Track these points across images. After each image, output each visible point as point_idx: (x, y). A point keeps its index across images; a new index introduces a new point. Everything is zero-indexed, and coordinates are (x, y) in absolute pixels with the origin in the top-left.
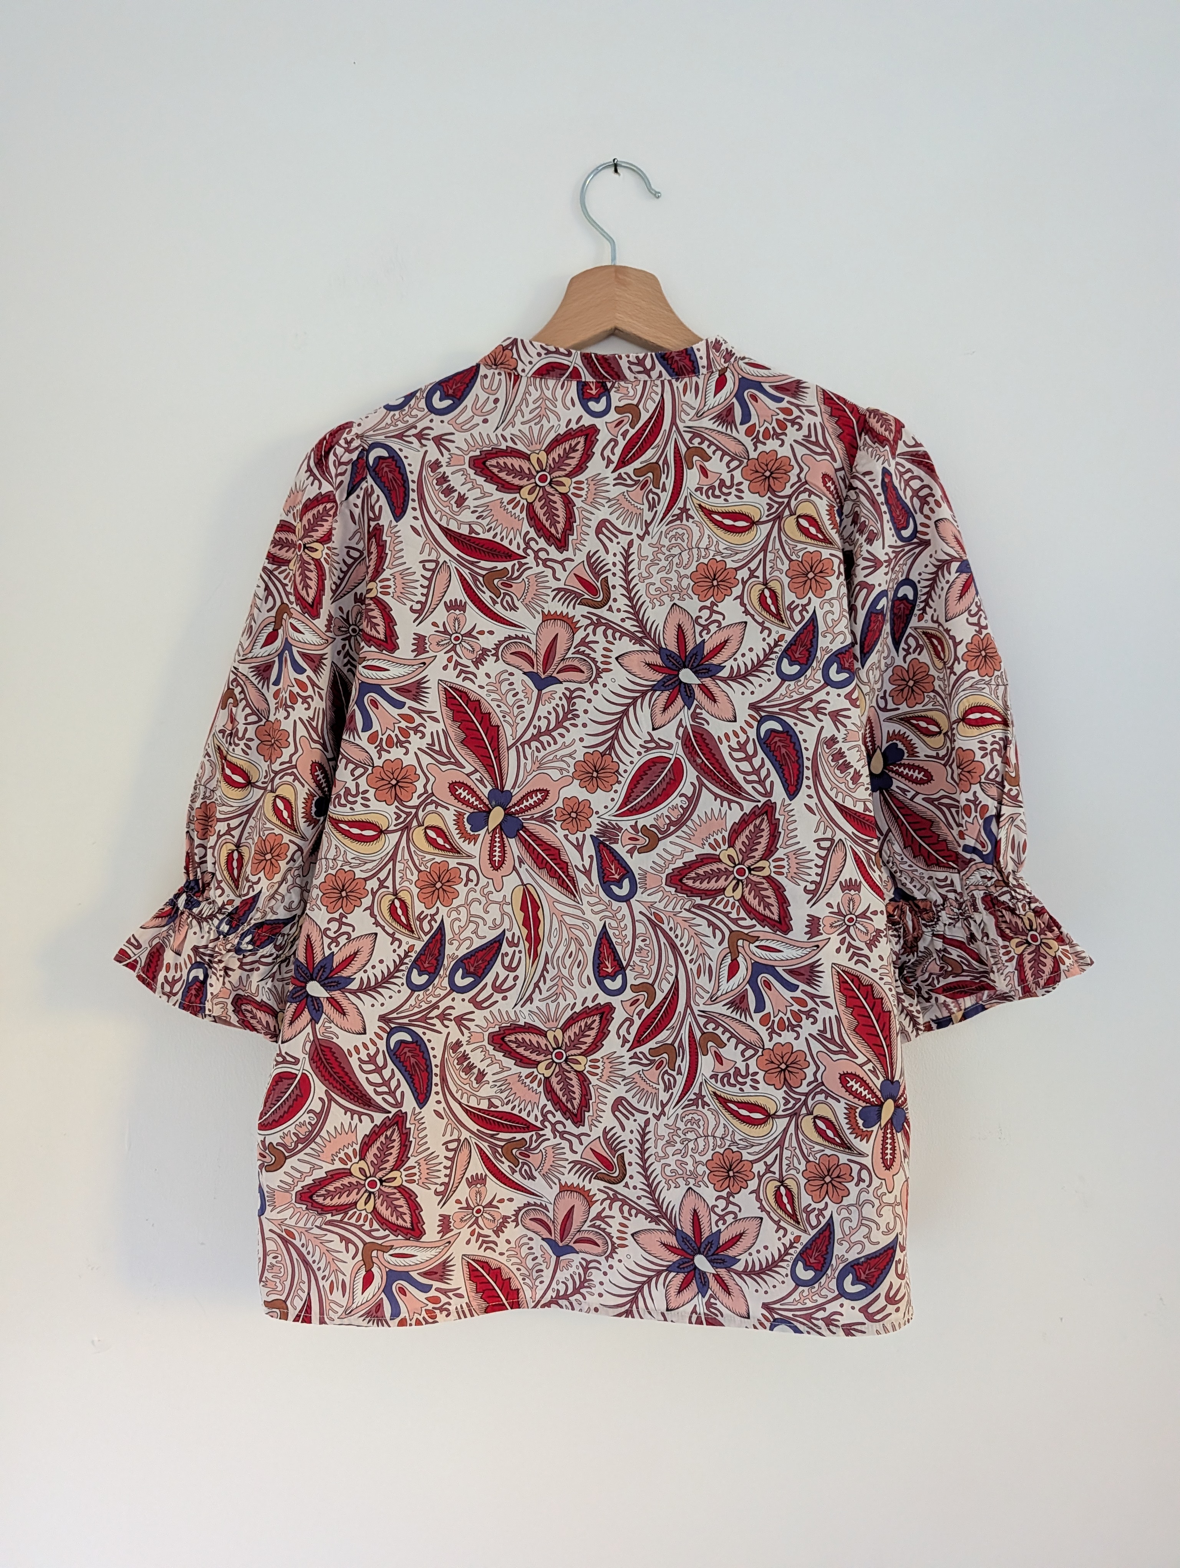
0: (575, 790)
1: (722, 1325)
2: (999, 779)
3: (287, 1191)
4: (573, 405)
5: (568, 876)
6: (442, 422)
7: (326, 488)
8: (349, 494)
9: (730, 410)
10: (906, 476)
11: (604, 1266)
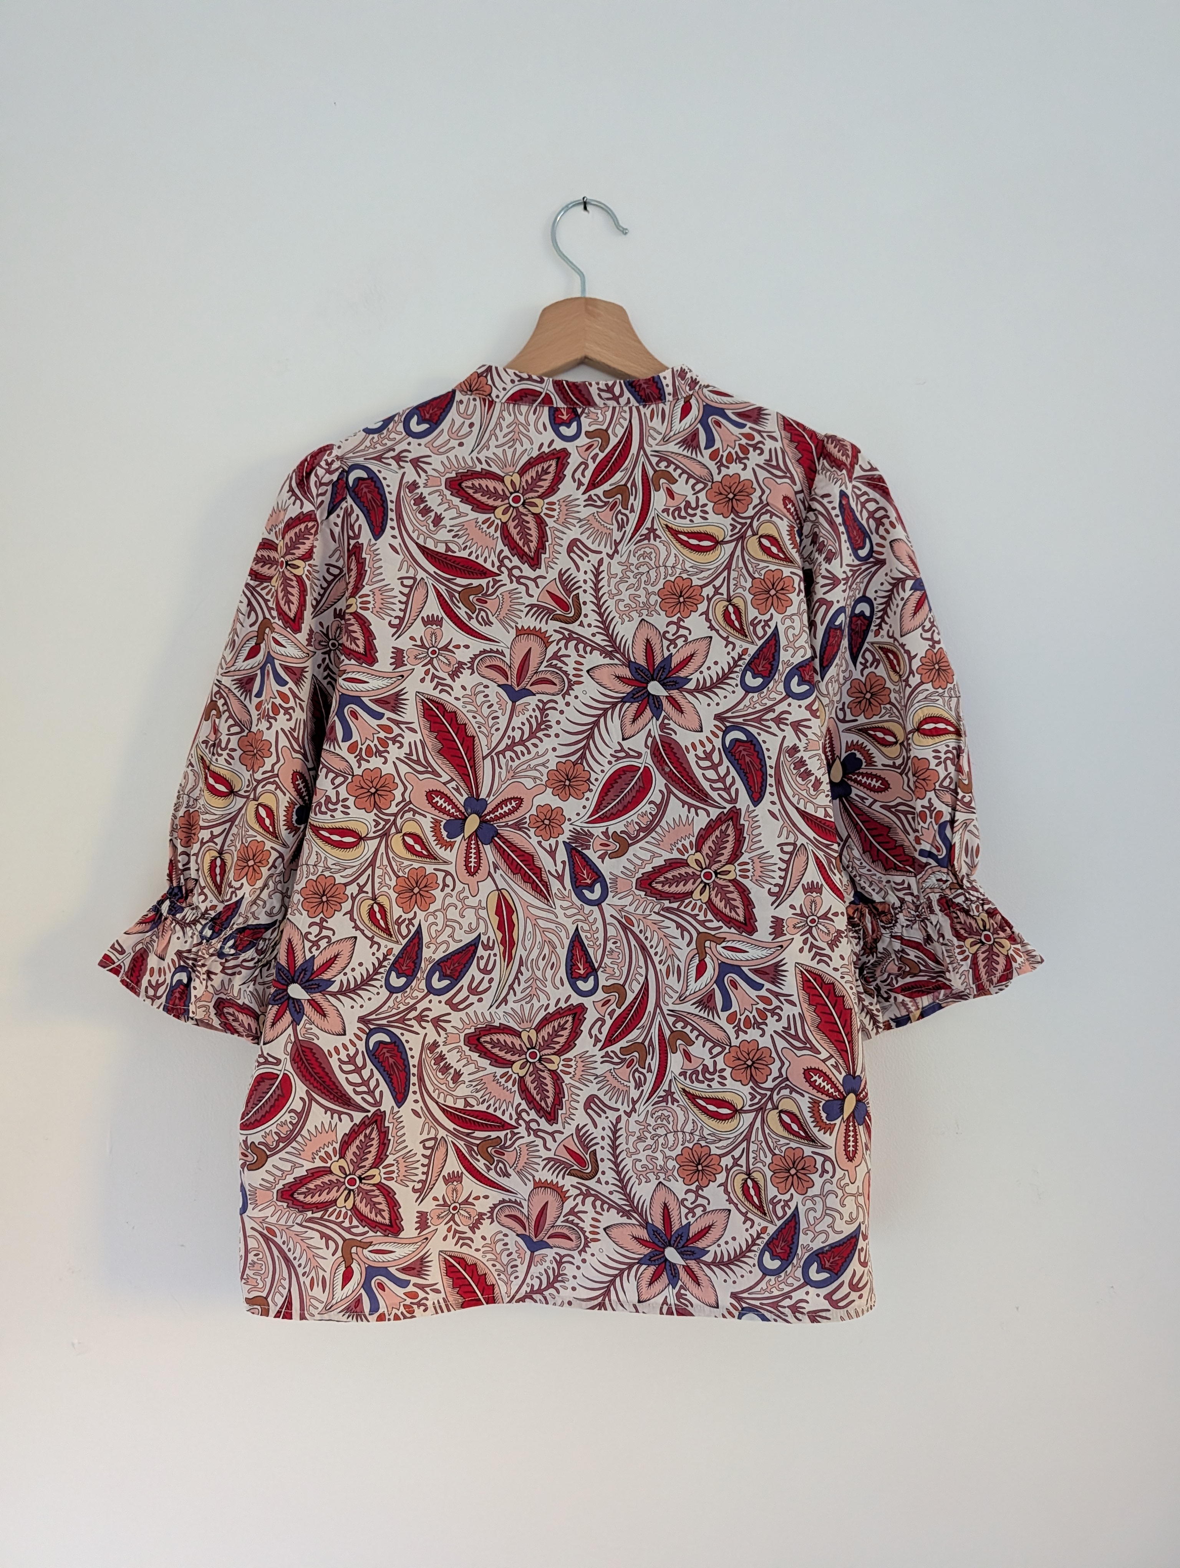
0: (549, 798)
1: (692, 1315)
2: (952, 787)
3: (268, 1189)
4: (545, 429)
5: (541, 881)
6: (419, 445)
7: (308, 507)
8: (330, 513)
9: (695, 435)
10: (863, 499)
11: (577, 1261)
